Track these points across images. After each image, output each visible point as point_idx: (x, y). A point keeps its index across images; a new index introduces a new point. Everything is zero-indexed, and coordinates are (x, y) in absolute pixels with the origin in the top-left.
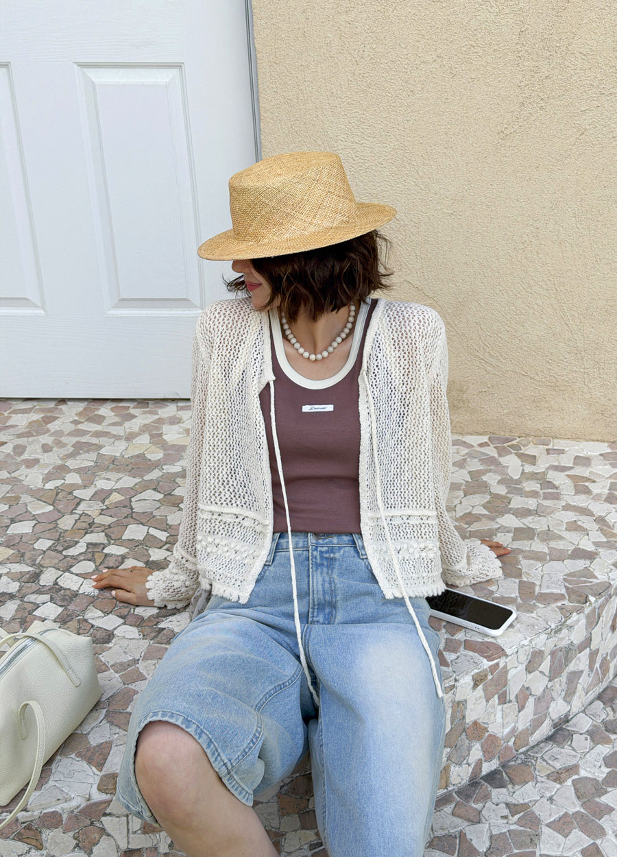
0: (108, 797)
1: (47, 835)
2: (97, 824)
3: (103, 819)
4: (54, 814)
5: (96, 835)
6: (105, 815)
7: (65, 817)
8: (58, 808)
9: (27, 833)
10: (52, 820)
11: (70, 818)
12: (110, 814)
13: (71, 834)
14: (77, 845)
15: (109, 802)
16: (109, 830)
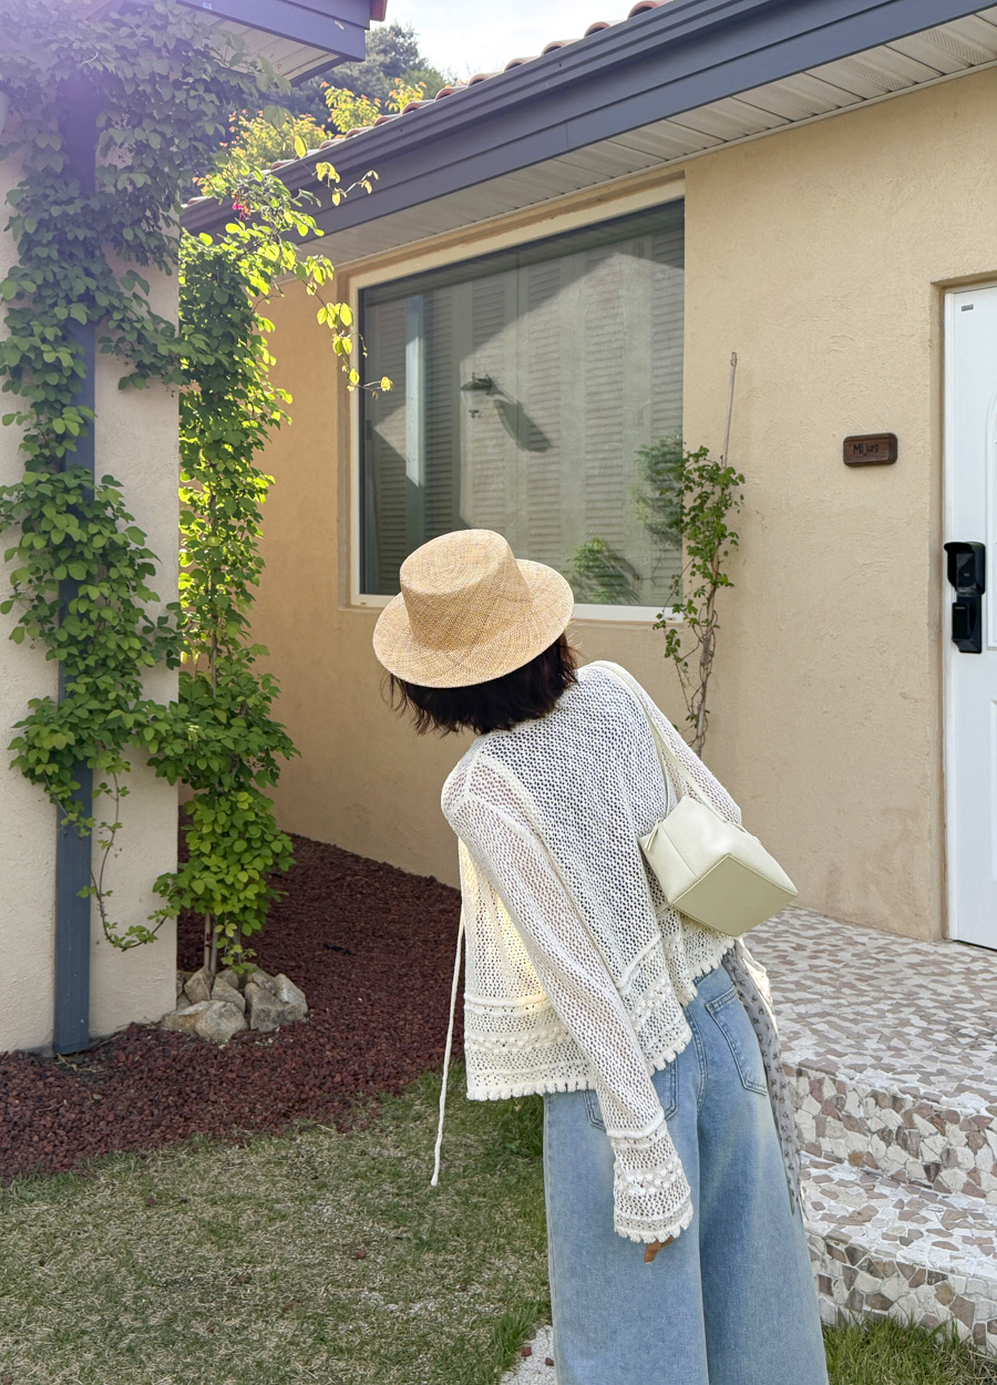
0: (991, 1116)
1: (949, 1127)
2: (982, 1133)
3: (987, 1131)
4: (955, 1113)
5: (981, 1141)
6: (988, 1128)
7: (962, 1118)
8: (958, 1110)
9: (936, 1119)
10: (953, 1117)
11: (965, 1120)
12: (991, 1129)
13: (964, 1133)
14: (967, 1144)
15: (991, 1120)
16: (989, 1141)
